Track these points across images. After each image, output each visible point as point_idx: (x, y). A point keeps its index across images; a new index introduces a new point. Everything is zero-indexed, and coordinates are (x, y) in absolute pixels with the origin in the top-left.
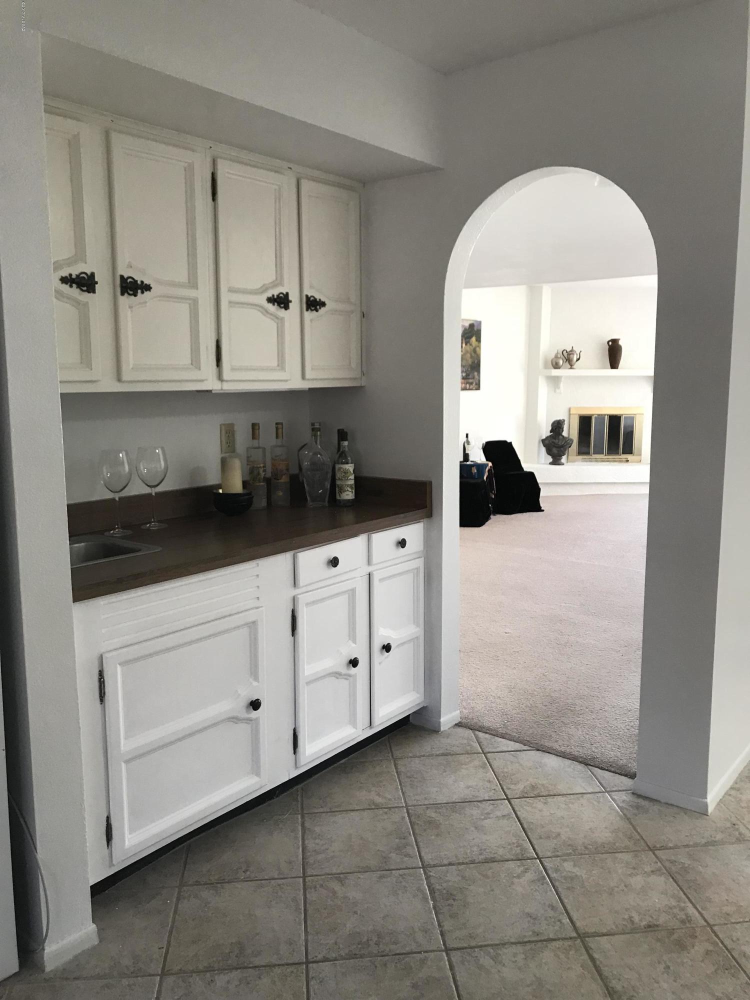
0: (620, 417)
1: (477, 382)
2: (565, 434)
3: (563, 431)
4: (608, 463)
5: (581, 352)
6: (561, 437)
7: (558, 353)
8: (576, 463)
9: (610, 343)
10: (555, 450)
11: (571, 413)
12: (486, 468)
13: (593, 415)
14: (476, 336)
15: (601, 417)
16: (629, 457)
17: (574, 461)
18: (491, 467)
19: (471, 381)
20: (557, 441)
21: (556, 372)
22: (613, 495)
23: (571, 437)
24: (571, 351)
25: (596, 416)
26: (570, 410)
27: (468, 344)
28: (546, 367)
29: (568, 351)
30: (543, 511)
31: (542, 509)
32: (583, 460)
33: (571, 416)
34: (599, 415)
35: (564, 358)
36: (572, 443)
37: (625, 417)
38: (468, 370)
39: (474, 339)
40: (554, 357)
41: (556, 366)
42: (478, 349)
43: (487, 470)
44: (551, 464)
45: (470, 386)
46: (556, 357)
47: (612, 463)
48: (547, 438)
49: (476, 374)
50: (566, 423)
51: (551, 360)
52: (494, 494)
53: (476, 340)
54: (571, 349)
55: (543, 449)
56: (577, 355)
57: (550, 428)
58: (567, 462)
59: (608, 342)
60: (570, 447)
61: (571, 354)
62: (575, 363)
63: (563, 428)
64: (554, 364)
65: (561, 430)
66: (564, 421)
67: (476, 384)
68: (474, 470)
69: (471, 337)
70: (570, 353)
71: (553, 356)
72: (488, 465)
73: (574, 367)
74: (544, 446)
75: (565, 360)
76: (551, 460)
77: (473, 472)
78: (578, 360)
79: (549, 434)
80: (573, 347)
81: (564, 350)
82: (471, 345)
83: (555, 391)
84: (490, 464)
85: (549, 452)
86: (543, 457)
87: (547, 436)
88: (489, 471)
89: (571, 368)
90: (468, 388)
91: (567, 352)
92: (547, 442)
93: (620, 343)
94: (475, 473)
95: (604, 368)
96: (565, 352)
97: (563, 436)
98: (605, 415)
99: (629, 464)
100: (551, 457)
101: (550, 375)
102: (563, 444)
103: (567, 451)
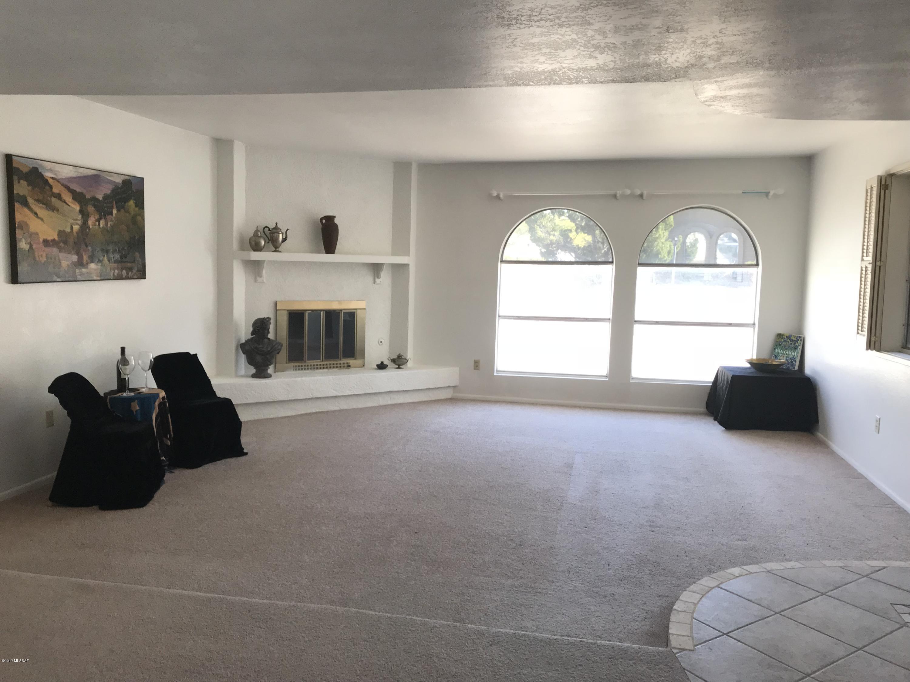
0: (339, 313)
1: (140, 267)
2: (271, 336)
3: (269, 332)
4: (325, 370)
5: (288, 230)
6: (266, 340)
7: (257, 231)
8: (287, 372)
9: (324, 221)
10: (259, 358)
11: (278, 309)
12: (155, 402)
13: (306, 311)
14: (135, 200)
15: (315, 313)
16: (351, 362)
17: (283, 371)
18: (163, 398)
19: (129, 265)
20: (261, 346)
21: (255, 256)
22: (334, 411)
23: (279, 340)
24: (274, 228)
25: (310, 312)
26: (276, 304)
27: (122, 210)
28: (242, 248)
29: (271, 227)
30: (246, 454)
31: (245, 451)
32: (295, 368)
33: (278, 312)
34: (313, 311)
35: (265, 237)
36: (281, 349)
37: (344, 313)
38: (123, 249)
39: (132, 203)
40: (253, 235)
41: (257, 248)
42: (139, 218)
43: (157, 403)
44: (254, 376)
45: (128, 274)
46: (256, 234)
47: (331, 370)
48: (247, 342)
49: (137, 254)
50: (272, 321)
51: (249, 239)
52: (170, 439)
53: (136, 206)
54: (274, 226)
55: (243, 358)
56: (283, 233)
57: (251, 329)
58: (275, 372)
59: (321, 219)
60: (278, 353)
61: (275, 233)
62: (280, 245)
63: (268, 330)
64: (253, 243)
65: (266, 331)
66: (269, 319)
67: (138, 271)
68: (135, 407)
69: (127, 200)
70: (274, 231)
71: (251, 234)
72: (158, 395)
73: (280, 249)
74: (244, 353)
75: (267, 241)
76: (253, 371)
77: (134, 410)
78: (284, 240)
79: (250, 337)
80: (276, 224)
81: (266, 227)
82: (127, 211)
83: (256, 281)
84: (162, 394)
85: (251, 361)
86: (243, 366)
87: (247, 338)
88: (159, 406)
89: (275, 251)
90: (124, 277)
91: (269, 230)
92: (247, 347)
93: (336, 221)
94: (137, 411)
95: (319, 252)
96: (266, 229)
97: (269, 339)
98: (321, 310)
99: (351, 370)
100: (253, 367)
101: (248, 259)
102: (269, 349)
103: (274, 359)
